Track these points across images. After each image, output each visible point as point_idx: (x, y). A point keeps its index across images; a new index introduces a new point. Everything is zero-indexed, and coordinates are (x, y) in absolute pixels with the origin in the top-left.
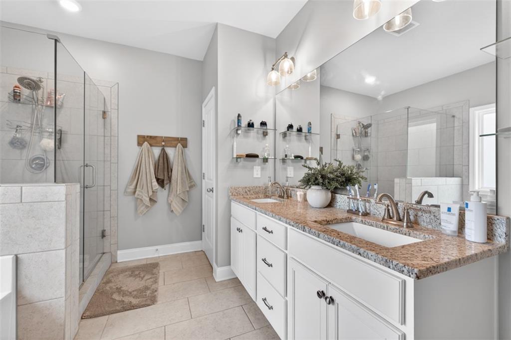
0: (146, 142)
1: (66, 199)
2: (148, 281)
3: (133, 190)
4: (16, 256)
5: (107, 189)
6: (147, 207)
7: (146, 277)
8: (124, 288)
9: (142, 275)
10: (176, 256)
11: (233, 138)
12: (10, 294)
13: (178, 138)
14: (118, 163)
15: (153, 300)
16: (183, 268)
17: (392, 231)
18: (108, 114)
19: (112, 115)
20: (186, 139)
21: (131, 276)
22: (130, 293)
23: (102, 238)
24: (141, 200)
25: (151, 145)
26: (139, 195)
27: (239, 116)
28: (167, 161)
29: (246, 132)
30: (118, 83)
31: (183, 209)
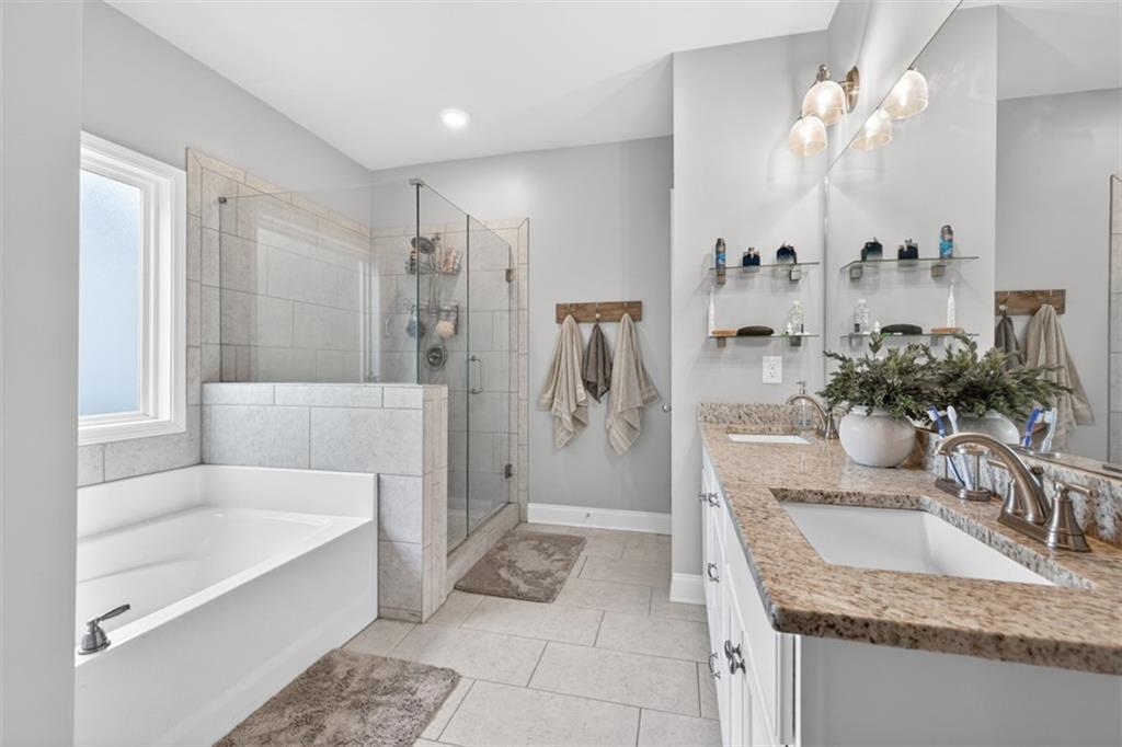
0: (569, 316)
1: (424, 406)
2: (556, 563)
3: (549, 402)
4: (378, 475)
5: (514, 396)
6: (569, 433)
7: (557, 557)
8: (518, 564)
9: (550, 551)
10: (620, 534)
11: (709, 294)
12: (370, 522)
13: (623, 303)
14: (528, 354)
15: (548, 596)
16: (621, 558)
17: (1000, 551)
18: (515, 273)
19: (520, 274)
20: (638, 304)
21: (535, 548)
22: (524, 573)
23: (507, 477)
24: (560, 419)
25: (578, 321)
26: (556, 410)
27: (719, 243)
28: (603, 348)
29: (743, 276)
30: (528, 219)
31: (630, 444)
